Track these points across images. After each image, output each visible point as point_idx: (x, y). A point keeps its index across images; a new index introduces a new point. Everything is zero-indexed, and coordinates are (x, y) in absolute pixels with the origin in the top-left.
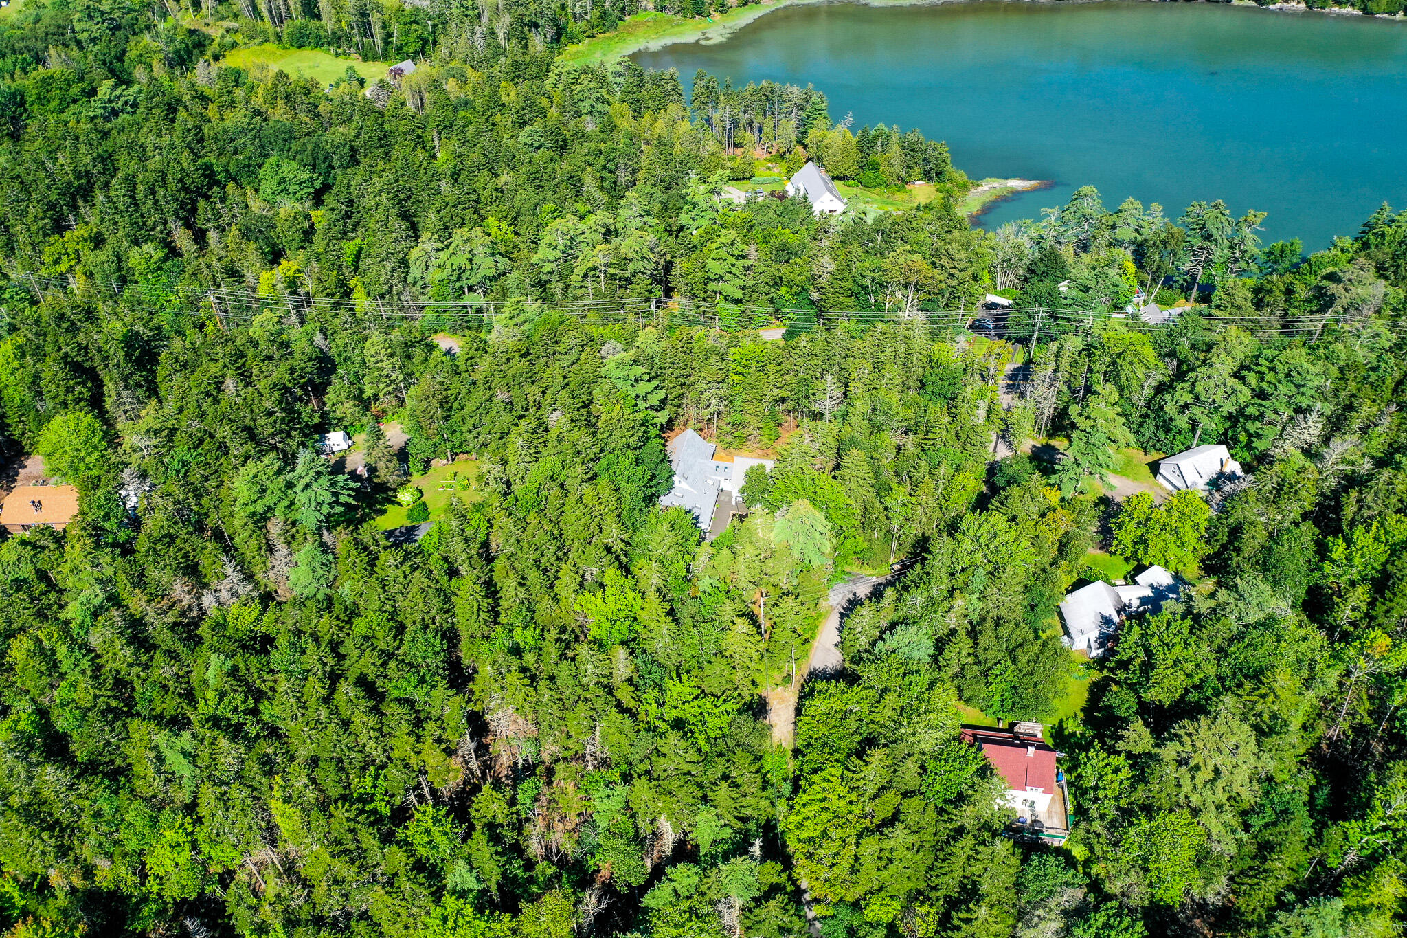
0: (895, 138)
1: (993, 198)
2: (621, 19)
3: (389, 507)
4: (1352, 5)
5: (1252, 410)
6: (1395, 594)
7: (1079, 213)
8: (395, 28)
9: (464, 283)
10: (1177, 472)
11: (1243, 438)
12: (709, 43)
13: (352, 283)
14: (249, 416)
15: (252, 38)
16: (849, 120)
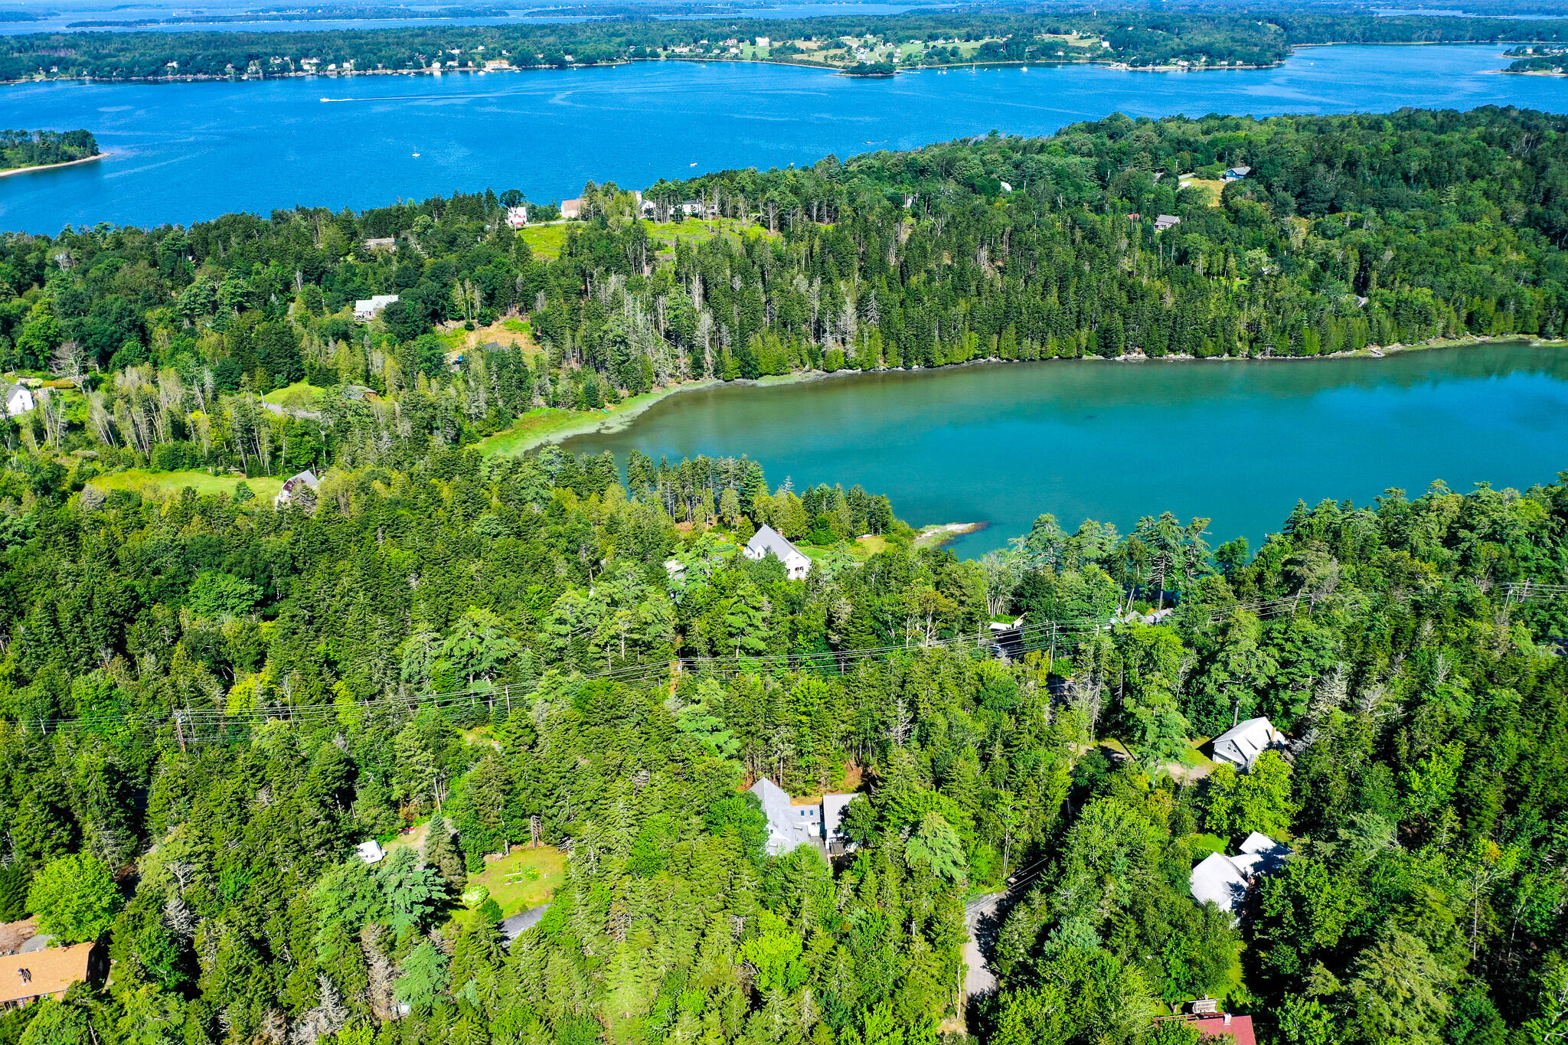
0: (841, 495)
1: (938, 542)
2: (514, 417)
3: (452, 912)
4: (1185, 351)
5: (1282, 680)
6: (1480, 808)
7: (1044, 538)
8: (284, 442)
9: (471, 670)
10: (1233, 747)
11: (1279, 707)
12: (611, 431)
13: (336, 687)
14: (294, 828)
15: (113, 465)
16: (788, 484)
